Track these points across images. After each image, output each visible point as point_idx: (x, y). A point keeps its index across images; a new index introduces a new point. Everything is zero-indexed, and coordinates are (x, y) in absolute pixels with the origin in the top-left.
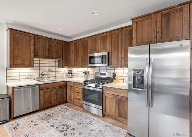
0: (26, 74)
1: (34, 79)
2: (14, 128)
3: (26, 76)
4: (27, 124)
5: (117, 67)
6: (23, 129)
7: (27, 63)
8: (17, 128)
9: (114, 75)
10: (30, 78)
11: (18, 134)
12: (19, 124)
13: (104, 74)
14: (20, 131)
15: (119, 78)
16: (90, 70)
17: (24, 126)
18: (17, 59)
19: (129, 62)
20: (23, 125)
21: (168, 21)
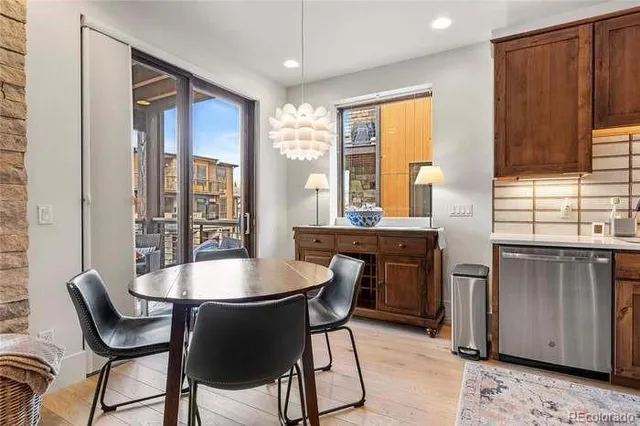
0: (563, 204)
1: (598, 229)
2: (484, 392)
3: (561, 214)
4: (529, 406)
6: (504, 415)
7: (559, 156)
8: (491, 396)
10: (579, 223)
11: (482, 419)
12: (505, 388)
14: (491, 415)
17: (513, 407)
18: (518, 145)
20: (515, 402)
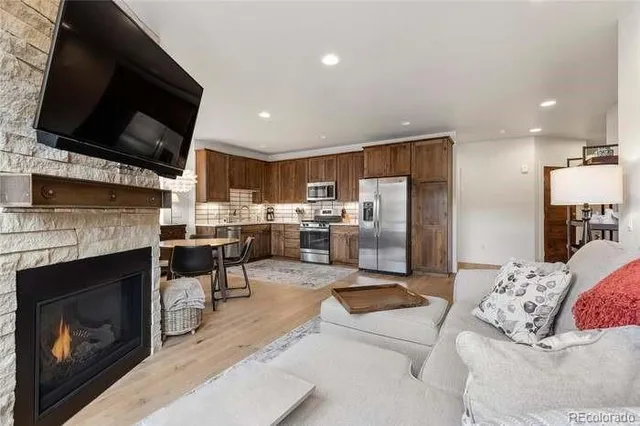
1: (225, 221)
3: (215, 216)
5: (347, 201)
9: (343, 212)
13: (330, 212)
15: (350, 216)
16: (305, 207)
19: (361, 194)
21: (396, 154)
